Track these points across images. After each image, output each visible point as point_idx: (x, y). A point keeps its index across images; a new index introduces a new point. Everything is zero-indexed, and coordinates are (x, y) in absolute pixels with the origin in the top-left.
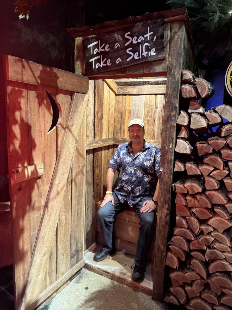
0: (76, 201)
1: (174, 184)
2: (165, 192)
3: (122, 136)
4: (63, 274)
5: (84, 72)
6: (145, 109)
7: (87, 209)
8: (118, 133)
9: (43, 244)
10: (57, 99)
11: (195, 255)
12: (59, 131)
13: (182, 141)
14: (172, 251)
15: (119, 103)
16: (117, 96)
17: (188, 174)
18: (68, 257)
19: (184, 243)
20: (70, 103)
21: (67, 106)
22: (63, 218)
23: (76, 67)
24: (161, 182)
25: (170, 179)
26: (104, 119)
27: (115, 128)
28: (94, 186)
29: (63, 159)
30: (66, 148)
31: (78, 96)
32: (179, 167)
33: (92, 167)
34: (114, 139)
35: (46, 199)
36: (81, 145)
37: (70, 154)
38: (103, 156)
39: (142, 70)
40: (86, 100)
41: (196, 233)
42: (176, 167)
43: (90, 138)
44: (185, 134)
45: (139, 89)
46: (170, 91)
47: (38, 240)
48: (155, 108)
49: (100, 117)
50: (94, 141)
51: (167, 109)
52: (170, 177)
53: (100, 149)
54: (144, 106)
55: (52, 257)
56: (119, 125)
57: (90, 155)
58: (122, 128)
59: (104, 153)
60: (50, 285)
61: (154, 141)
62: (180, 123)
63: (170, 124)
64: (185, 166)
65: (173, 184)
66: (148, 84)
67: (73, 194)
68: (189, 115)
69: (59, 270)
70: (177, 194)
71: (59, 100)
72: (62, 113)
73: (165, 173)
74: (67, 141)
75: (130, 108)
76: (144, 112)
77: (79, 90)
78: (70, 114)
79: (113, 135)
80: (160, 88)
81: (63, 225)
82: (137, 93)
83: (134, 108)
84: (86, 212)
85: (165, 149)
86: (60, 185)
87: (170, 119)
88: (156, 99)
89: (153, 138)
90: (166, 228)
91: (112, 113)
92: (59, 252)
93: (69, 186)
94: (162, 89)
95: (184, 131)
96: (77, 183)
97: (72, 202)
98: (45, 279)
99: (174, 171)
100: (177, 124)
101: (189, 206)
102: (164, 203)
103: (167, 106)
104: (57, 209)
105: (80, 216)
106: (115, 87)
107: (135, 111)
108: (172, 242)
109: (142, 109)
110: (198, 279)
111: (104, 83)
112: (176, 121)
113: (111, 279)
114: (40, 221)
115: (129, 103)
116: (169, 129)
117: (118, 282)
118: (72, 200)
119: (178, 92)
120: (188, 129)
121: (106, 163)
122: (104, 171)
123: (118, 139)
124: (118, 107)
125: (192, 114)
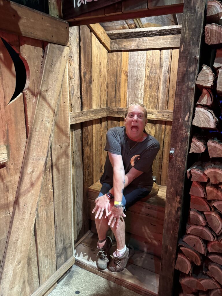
0: (59, 191)
1: (189, 170)
2: (177, 180)
3: (118, 106)
4: (48, 277)
5: (62, 14)
6: (147, 69)
7: (77, 197)
8: (112, 103)
9: (16, 250)
10: (21, 52)
11: (215, 259)
12: (27, 99)
13: (202, 110)
14: (184, 253)
15: (113, 62)
16: (110, 54)
17: (211, 157)
18: (53, 257)
19: (200, 244)
20: (42, 59)
21: (38, 62)
22: (43, 213)
23: (51, 8)
24: (171, 168)
25: (184, 164)
26: (93, 83)
27: (108, 95)
28: (84, 168)
29: (36, 139)
30: (39, 123)
31: (53, 48)
32: (198, 146)
33: (80, 146)
34: (108, 109)
35: (15, 193)
36: (63, 118)
37: (46, 131)
38: (94, 131)
39: (145, 5)
40: (65, 55)
41: (217, 233)
42: (192, 147)
43: (77, 109)
44: (207, 100)
45: (139, 42)
46: (187, 35)
47: (7, 246)
48: (160, 68)
49: (88, 81)
50: (81, 112)
51: (182, 63)
52: (184, 160)
53: (91, 123)
54: (145, 66)
55: (30, 262)
56: (113, 91)
57: (78, 130)
58: (118, 95)
59: (96, 128)
60: (31, 293)
61: (158, 111)
62: (200, 84)
63: (186, 85)
64: (206, 145)
65: (187, 169)
66: (150, 35)
67: (55, 183)
68: (215, 71)
69: (43, 275)
70: (193, 183)
71: (25, 53)
72: (31, 73)
73: (177, 155)
74: (40, 113)
75: (127, 68)
76: (146, 73)
77: (55, 39)
78: (43, 74)
79: (106, 105)
80: (166, 40)
81: (44, 222)
82: (136, 48)
83: (132, 69)
84: (76, 200)
85: (178, 122)
86: (34, 174)
87: (186, 78)
88: (161, 55)
89: (157, 107)
90: (177, 226)
91: (104, 76)
92: (41, 254)
93: (48, 173)
94: (169, 41)
95: (206, 95)
96: (60, 168)
97: (53, 193)
98: (24, 288)
99: (190, 152)
100: (196, 85)
101: (209, 198)
102: (175, 195)
103: (183, 58)
104: (32, 205)
105: (66, 208)
106: (106, 40)
107: (134, 73)
108: (184, 242)
109: (142, 69)
110: (217, 289)
111: (92, 35)
112: (195, 80)
113: (107, 279)
114: (9, 222)
115: (126, 62)
116: (184, 93)
117: (115, 282)
118: (54, 190)
119: (199, 37)
120: (212, 92)
121: (98, 139)
122: (96, 149)
123: (113, 109)
124: (112, 67)
125: (219, 70)
